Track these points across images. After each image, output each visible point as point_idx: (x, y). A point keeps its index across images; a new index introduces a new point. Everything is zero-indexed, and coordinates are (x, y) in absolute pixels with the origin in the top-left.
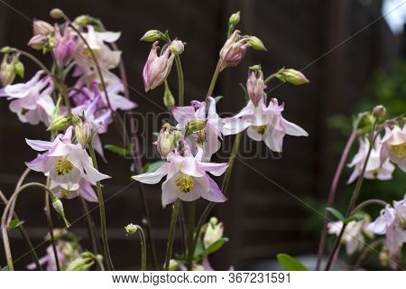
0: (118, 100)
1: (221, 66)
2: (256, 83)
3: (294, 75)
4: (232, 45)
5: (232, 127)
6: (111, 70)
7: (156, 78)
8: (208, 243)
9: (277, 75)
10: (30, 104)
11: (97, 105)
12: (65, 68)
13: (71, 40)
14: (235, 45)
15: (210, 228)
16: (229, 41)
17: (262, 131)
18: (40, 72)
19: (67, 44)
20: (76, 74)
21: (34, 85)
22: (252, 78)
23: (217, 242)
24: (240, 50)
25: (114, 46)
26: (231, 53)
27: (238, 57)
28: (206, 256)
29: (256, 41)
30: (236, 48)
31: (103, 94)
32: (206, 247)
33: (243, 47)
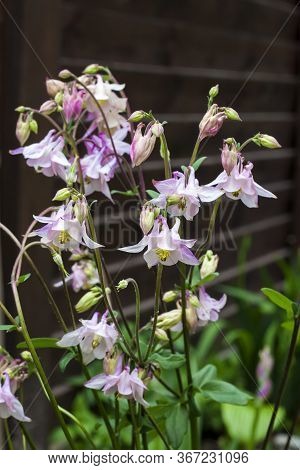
0: (124, 147)
1: (201, 137)
2: (230, 153)
3: (268, 140)
4: (210, 119)
5: (210, 194)
6: (120, 114)
7: (140, 156)
8: (204, 274)
9: (253, 139)
10: (46, 162)
11: (104, 153)
12: (73, 124)
13: (79, 98)
14: (212, 118)
15: (206, 259)
16: (207, 114)
17: (236, 194)
18: (53, 131)
19: (75, 101)
20: (89, 118)
21: (47, 144)
22: (225, 151)
23: (209, 276)
24: (217, 122)
25: (122, 93)
26: (209, 126)
27: (215, 129)
28: (202, 286)
29: (232, 113)
30: (212, 122)
31: (109, 144)
32: (202, 277)
33: (220, 119)
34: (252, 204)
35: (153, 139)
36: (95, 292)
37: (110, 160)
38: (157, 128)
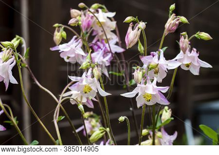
0: (115, 48)
1: (166, 33)
2: (184, 42)
3: (205, 35)
5: (173, 65)
7: (132, 42)
8: (163, 120)
9: (196, 35)
10: (71, 54)
11: (104, 51)
12: (87, 33)
13: (90, 19)
14: (172, 22)
15: (164, 112)
16: (169, 20)
17: (188, 66)
18: (75, 37)
20: (94, 34)
21: (72, 43)
22: (182, 39)
23: (168, 120)
24: (176, 24)
25: (113, 19)
26: (171, 26)
27: (175, 28)
28: (163, 126)
29: (183, 19)
30: (173, 24)
31: (107, 45)
32: (163, 122)
33: (177, 23)
34: (196, 72)
35: (139, 33)
36: (100, 130)
37: (107, 55)
38: (142, 25)
